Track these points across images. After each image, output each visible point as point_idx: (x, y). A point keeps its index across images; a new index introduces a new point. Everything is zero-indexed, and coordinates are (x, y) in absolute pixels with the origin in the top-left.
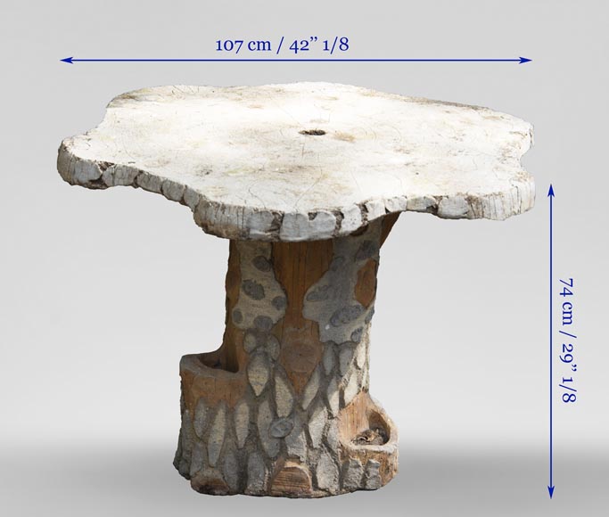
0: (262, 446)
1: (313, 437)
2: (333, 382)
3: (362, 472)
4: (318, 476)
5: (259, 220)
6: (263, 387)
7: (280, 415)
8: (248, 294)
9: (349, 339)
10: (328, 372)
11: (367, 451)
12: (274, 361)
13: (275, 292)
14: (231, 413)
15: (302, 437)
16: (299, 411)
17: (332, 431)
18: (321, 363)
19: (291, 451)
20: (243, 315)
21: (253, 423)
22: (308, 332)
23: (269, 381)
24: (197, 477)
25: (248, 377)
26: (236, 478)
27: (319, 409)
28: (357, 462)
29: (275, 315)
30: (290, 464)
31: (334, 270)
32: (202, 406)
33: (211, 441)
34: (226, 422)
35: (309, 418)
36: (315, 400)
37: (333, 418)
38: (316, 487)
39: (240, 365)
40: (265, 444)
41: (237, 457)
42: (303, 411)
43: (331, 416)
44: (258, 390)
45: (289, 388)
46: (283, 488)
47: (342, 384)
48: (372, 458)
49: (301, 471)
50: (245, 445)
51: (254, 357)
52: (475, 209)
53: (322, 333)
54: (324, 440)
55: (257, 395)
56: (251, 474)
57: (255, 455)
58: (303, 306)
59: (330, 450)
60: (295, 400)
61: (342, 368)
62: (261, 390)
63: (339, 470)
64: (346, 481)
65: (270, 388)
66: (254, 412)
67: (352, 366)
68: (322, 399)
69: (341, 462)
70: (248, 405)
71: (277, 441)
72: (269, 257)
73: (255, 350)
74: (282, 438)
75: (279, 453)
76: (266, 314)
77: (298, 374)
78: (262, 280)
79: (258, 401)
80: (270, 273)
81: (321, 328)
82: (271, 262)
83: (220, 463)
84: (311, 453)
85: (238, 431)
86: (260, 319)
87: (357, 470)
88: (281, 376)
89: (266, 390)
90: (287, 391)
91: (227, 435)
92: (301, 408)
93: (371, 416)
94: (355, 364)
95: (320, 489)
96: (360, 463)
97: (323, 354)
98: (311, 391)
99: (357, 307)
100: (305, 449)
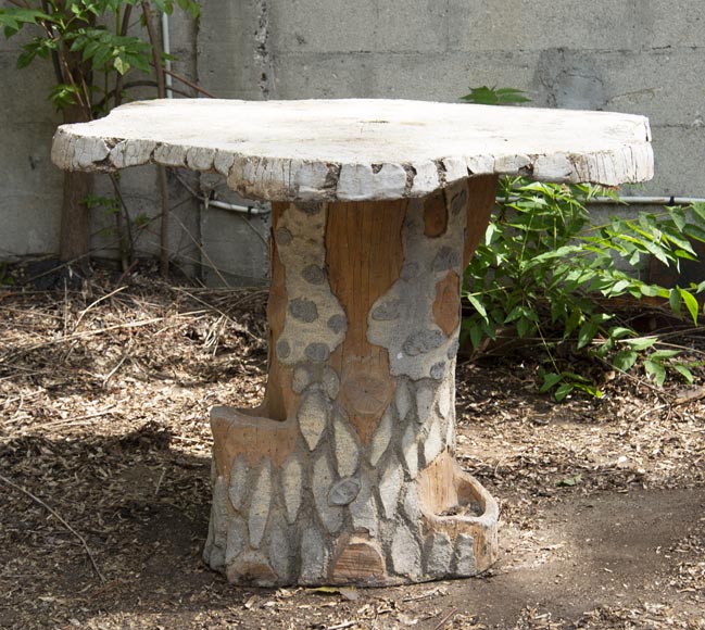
0: (319, 519)
1: (385, 504)
2: (410, 431)
3: (451, 551)
4: (394, 556)
5: (310, 174)
6: (318, 438)
7: (342, 475)
8: (296, 316)
9: (428, 375)
10: (402, 417)
11: (456, 521)
12: (332, 401)
13: (331, 309)
14: (278, 474)
15: (371, 504)
16: (366, 468)
17: (410, 498)
18: (393, 405)
19: (357, 523)
20: (291, 346)
21: (306, 489)
22: (376, 361)
23: (327, 428)
24: (235, 565)
25: (299, 425)
26: (286, 563)
27: (392, 466)
28: (444, 537)
29: (332, 340)
30: (356, 540)
31: (406, 280)
32: (239, 465)
33: (252, 513)
34: (272, 485)
35: (380, 477)
36: (387, 453)
37: (410, 480)
38: (392, 572)
39: (288, 412)
40: (323, 515)
41: (286, 535)
42: (372, 468)
43: (407, 477)
44: (313, 442)
45: (352, 436)
46: (347, 572)
47: (421, 435)
48: (464, 531)
49: (371, 549)
50: (297, 519)
51: (306, 398)
52: (579, 170)
53: (393, 363)
54: (400, 509)
55: (312, 449)
56: (306, 556)
57: (310, 532)
58: (368, 326)
59: (408, 522)
60: (360, 453)
61: (420, 413)
62: (316, 442)
63: (421, 548)
64: (431, 563)
65: (328, 437)
66: (308, 473)
67: (433, 414)
68: (396, 453)
69: (423, 538)
70: (300, 463)
71: (338, 511)
72: (322, 266)
73: (306, 389)
74: (346, 506)
75: (342, 527)
76: (321, 340)
77: (364, 417)
78: (315, 295)
79: (313, 457)
80: (325, 286)
81: (391, 358)
82: (326, 270)
83: (265, 544)
84: (383, 526)
85: (288, 500)
86: (313, 348)
87: (445, 547)
88: (342, 420)
89: (322, 441)
90: (351, 440)
91: (273, 505)
92: (369, 464)
93: (460, 487)
94: (437, 410)
95: (397, 574)
96: (448, 539)
97: (394, 393)
98: (382, 440)
99: (437, 333)
100: (376, 520)
